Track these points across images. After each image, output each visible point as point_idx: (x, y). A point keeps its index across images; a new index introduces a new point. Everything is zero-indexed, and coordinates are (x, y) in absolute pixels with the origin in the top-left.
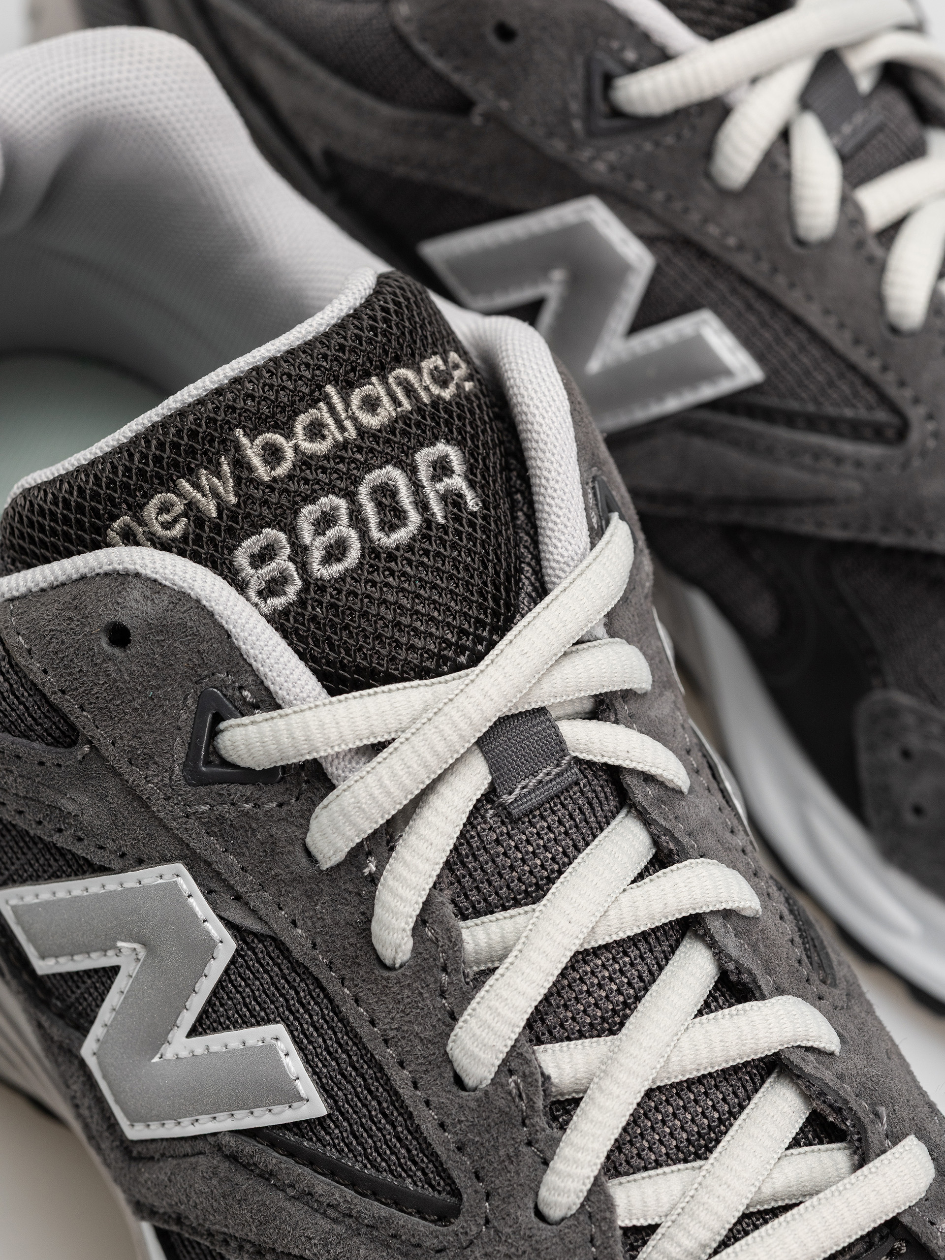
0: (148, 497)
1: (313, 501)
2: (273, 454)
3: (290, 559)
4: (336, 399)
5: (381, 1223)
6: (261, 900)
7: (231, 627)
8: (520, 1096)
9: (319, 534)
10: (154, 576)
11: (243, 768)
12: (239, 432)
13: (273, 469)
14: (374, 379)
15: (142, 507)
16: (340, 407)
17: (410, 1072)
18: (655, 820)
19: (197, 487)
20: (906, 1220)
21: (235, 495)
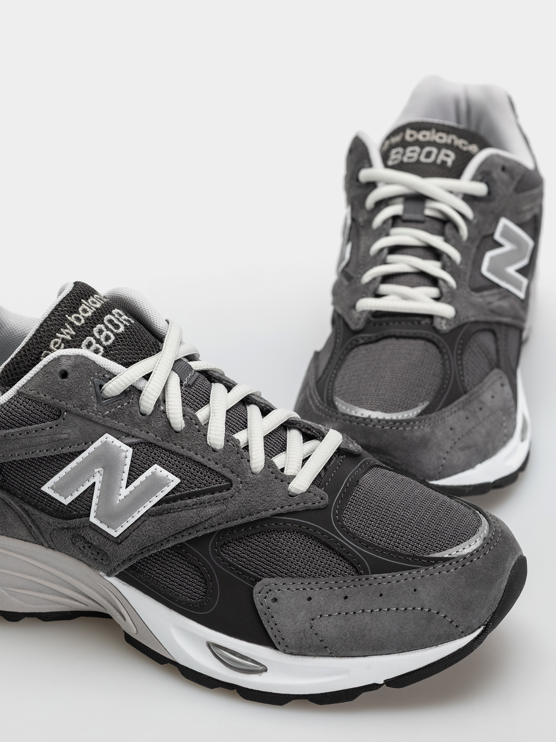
0: (50, 342)
1: (95, 327)
2: (78, 319)
3: (97, 343)
4: (85, 303)
5: (212, 499)
6: (135, 431)
7: (94, 359)
8: (233, 445)
9: (101, 335)
10: (67, 354)
11: (115, 397)
12: (67, 316)
13: (80, 322)
14: (91, 297)
15: (48, 346)
16: (88, 304)
17: (200, 455)
18: (223, 379)
19: (62, 333)
20: (342, 447)
21: (74, 331)
